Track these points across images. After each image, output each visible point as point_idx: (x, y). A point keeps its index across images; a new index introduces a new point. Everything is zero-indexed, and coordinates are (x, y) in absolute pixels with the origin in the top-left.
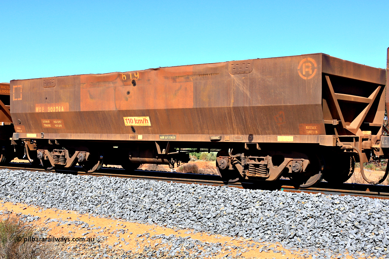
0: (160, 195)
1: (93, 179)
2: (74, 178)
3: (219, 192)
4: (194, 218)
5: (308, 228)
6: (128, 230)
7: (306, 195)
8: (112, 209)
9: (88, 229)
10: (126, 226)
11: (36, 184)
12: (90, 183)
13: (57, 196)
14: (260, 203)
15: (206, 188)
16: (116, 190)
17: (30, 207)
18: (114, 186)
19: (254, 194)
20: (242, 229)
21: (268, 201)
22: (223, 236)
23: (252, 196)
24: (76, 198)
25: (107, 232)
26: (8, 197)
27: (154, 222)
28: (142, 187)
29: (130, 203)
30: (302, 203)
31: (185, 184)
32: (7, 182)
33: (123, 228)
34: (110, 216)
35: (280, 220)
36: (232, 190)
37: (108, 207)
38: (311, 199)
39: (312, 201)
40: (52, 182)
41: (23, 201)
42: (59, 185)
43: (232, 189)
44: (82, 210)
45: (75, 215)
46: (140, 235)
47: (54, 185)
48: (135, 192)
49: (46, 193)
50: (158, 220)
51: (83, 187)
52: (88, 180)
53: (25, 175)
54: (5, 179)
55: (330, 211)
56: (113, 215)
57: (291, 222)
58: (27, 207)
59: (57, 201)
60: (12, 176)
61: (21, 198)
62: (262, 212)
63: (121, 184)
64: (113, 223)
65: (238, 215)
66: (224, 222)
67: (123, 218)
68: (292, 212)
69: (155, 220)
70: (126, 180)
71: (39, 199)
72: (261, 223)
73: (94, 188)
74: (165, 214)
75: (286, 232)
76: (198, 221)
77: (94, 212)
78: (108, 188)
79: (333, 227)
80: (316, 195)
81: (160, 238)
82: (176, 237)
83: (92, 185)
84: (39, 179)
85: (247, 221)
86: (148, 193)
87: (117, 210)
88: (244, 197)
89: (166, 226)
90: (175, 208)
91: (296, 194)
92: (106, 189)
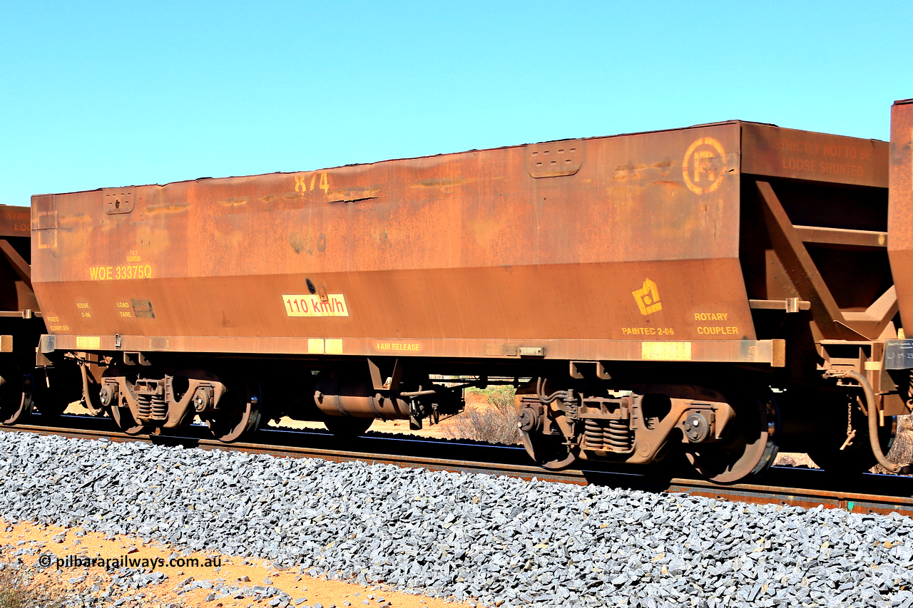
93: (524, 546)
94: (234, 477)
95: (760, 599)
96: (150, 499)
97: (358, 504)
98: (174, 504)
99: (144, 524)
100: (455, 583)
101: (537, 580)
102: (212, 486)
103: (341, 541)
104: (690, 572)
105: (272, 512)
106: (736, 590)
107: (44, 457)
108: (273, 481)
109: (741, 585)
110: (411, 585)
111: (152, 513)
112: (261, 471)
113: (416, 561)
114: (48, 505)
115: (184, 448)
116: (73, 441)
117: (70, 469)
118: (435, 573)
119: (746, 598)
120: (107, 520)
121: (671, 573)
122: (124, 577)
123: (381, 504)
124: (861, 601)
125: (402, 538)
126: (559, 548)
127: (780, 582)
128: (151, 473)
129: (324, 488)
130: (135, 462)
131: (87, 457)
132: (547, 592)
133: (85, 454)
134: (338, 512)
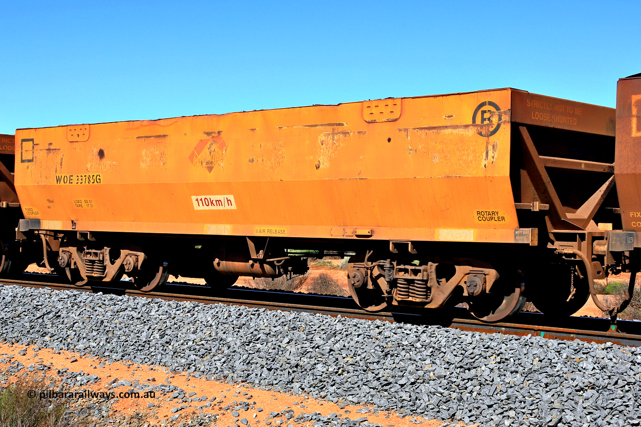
0: (318, 340)
1: (200, 308)
2: (166, 306)
3: (424, 337)
4: (375, 383)
5: (585, 408)
6: (255, 403)
7: (583, 345)
8: (231, 364)
9: (183, 401)
10: (252, 396)
11: (98, 317)
12: (194, 316)
13: (134, 338)
14: (498, 359)
15: (401, 328)
16: (239, 328)
17: (84, 357)
18: (235, 322)
19: (487, 341)
20: (462, 407)
21: (512, 355)
22: (427, 418)
23: (484, 346)
24: (167, 343)
25: (217, 407)
26: (47, 338)
27: (303, 389)
28: (285, 324)
29: (262, 354)
30: (574, 360)
31: (363, 321)
32: (47, 311)
33: (246, 401)
34: (225, 377)
35: (532, 392)
36: (446, 334)
37: (223, 360)
38: (592, 354)
39: (594, 357)
40: (127, 312)
41: (72, 348)
42: (137, 319)
43: (447, 332)
44: (176, 364)
45: (162, 374)
46: (276, 413)
47: (130, 318)
48: (272, 333)
49: (113, 333)
50: (310, 387)
51: (180, 323)
52: (191, 310)
53: (79, 300)
54: (43, 306)
55: (626, 377)
56: (230, 376)
57: (553, 396)
58: (78, 358)
59: (133, 347)
60: (55, 300)
61: (69, 340)
62: (499, 376)
63: (247, 319)
64: (229, 390)
65: (455, 380)
66: (431, 393)
67: (248, 381)
68: (555, 377)
69: (306, 385)
70: (257, 311)
71: (101, 344)
72: (498, 397)
73: (200, 324)
74: (324, 375)
75: (543, 415)
76: (382, 390)
77: (197, 369)
78: (225, 325)
79: (631, 407)
80: (603, 346)
81: (312, 419)
82: (341, 419)
83: (196, 319)
84: (102, 306)
85: (471, 392)
86: (295, 336)
87: (238, 365)
88: (469, 348)
89: (324, 398)
90: (342, 364)
91: (565, 344)
92: (222, 328)
93: (337, 359)
94: (139, 313)
95: (497, 394)
96: (83, 327)
97: (224, 331)
98: (99, 330)
99: (80, 343)
100: (292, 382)
101: (347, 381)
102: (124, 318)
103: (214, 355)
104: (449, 376)
105: (166, 336)
106: (480, 389)
107: (8, 299)
108: (165, 316)
109: (483, 385)
110: (263, 384)
111: (84, 336)
112: (156, 310)
113: (264, 368)
114: (13, 330)
115: (103, 294)
116: (28, 289)
117: (27, 307)
118: (279, 376)
119: (488, 394)
120: (54, 340)
121: (437, 377)
122: (70, 378)
123: (239, 331)
124: (563, 396)
125: (254, 353)
126: (361, 360)
127: (509, 383)
128: (82, 310)
129: (200, 320)
130: (71, 303)
131: (37, 299)
132: (354, 389)
133: (36, 297)
134: (210, 336)
